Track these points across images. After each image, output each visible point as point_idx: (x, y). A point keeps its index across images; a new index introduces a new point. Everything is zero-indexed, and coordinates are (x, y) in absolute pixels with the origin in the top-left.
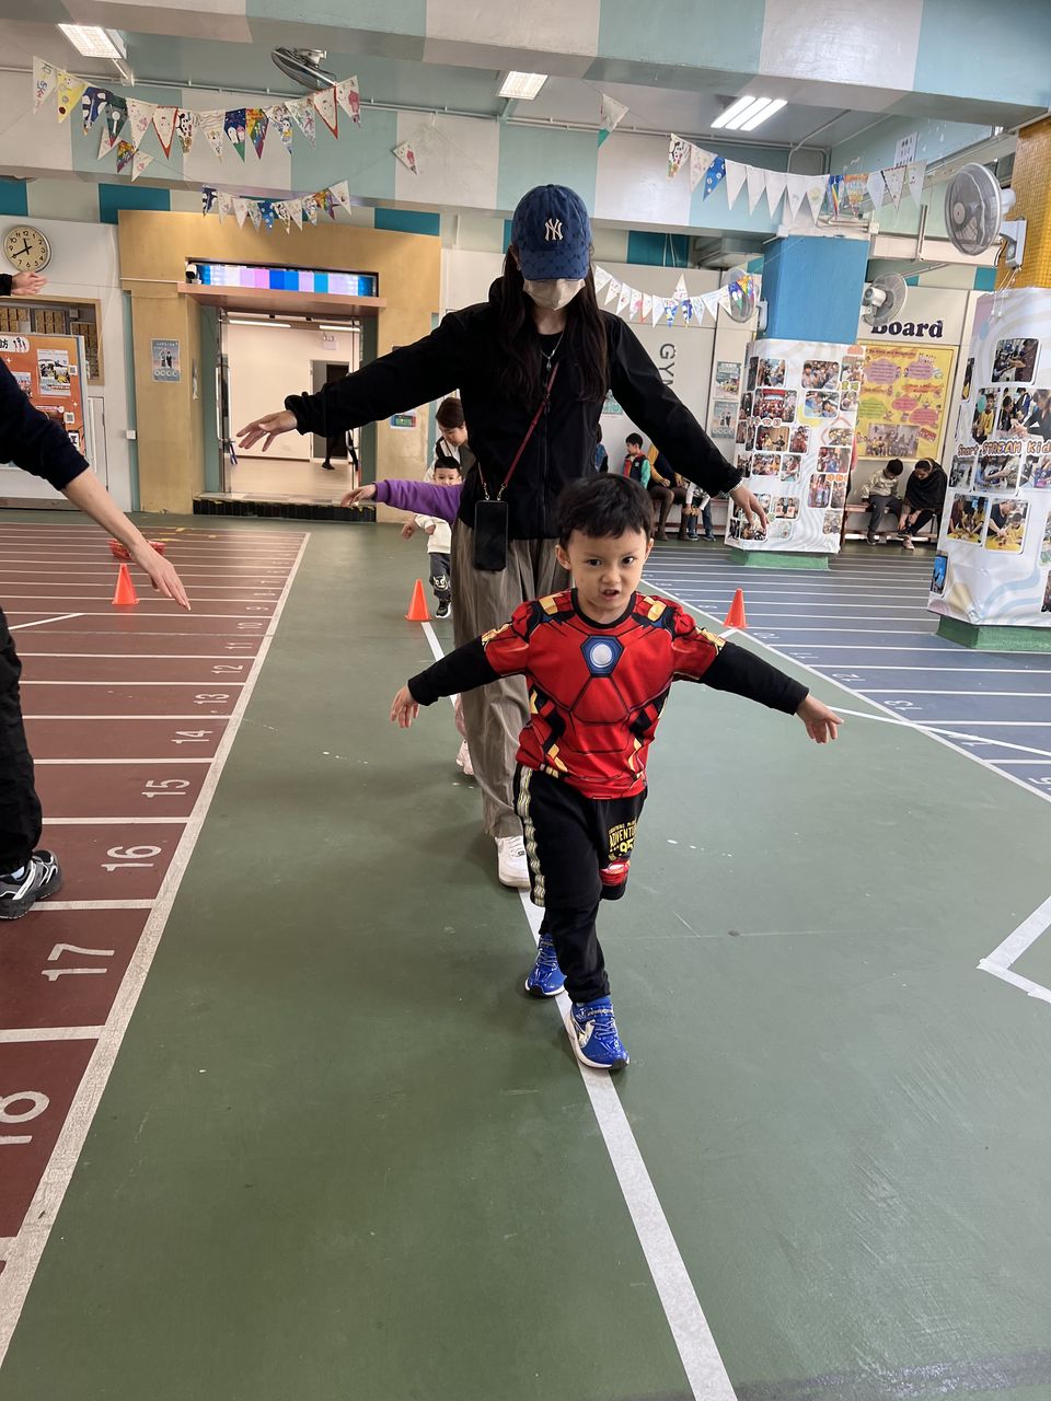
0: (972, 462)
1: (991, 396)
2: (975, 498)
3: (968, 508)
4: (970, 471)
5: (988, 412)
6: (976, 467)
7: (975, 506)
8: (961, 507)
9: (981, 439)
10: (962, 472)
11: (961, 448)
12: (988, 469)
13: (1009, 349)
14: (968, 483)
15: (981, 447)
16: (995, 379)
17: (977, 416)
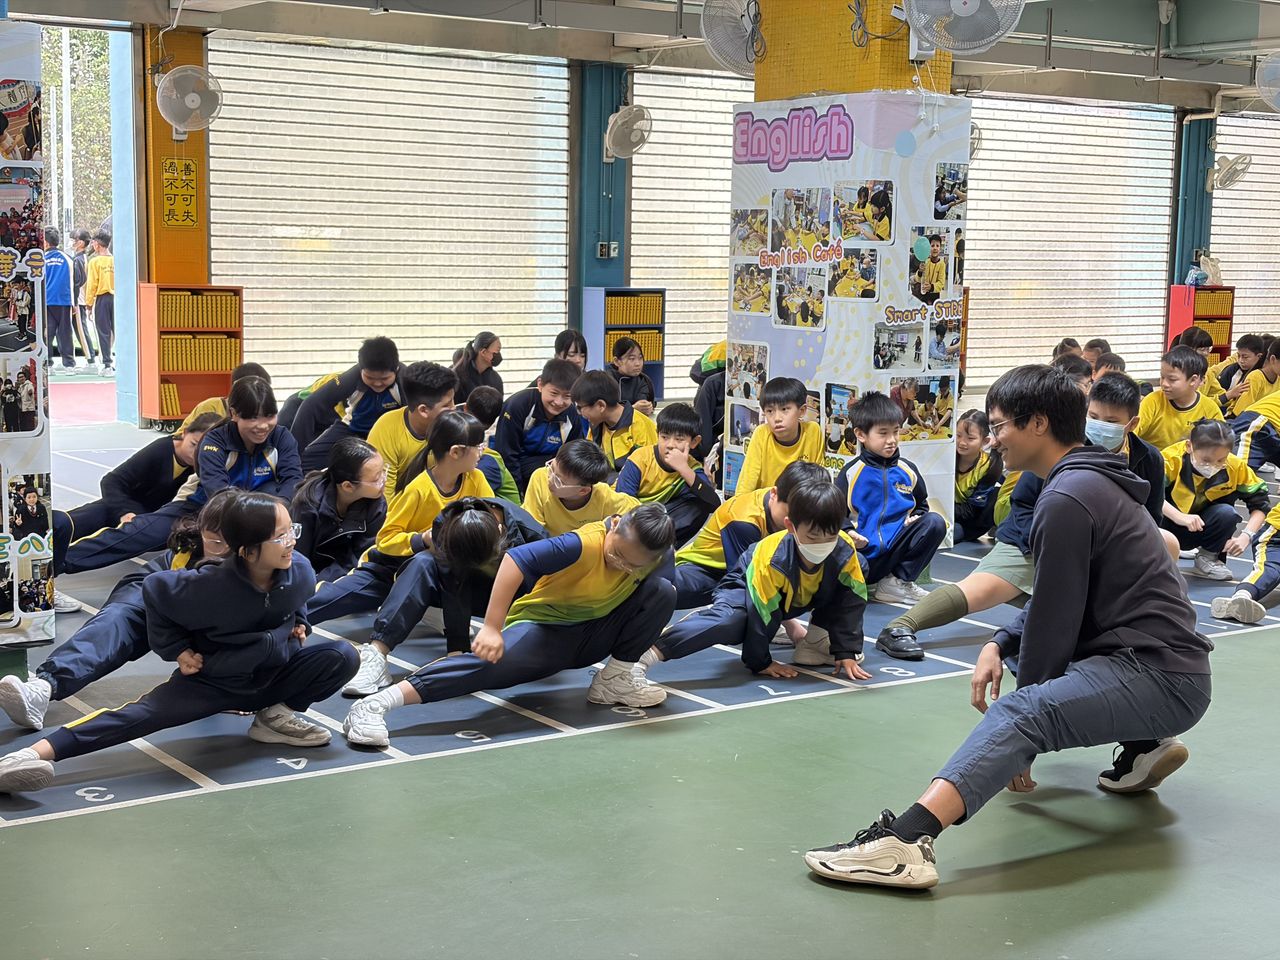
0: (920, 330)
1: (936, 238)
2: (933, 379)
3: (924, 394)
4: (918, 344)
5: (934, 260)
6: (928, 337)
7: (934, 389)
8: (909, 394)
9: (930, 297)
10: (903, 347)
11: (892, 313)
12: (949, 338)
13: (954, 176)
14: (918, 357)
15: (931, 308)
16: (939, 215)
17: (915, 265)
